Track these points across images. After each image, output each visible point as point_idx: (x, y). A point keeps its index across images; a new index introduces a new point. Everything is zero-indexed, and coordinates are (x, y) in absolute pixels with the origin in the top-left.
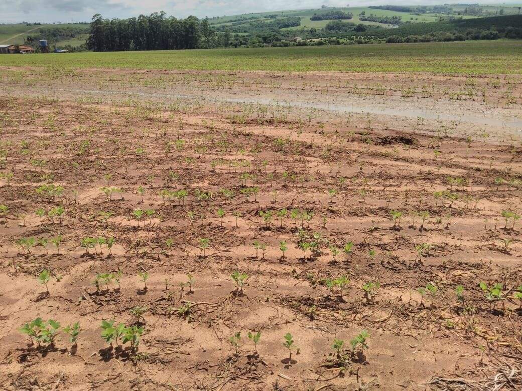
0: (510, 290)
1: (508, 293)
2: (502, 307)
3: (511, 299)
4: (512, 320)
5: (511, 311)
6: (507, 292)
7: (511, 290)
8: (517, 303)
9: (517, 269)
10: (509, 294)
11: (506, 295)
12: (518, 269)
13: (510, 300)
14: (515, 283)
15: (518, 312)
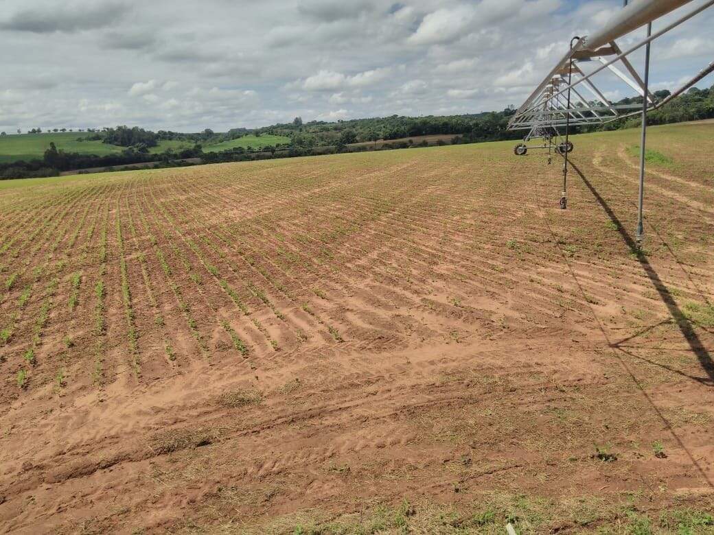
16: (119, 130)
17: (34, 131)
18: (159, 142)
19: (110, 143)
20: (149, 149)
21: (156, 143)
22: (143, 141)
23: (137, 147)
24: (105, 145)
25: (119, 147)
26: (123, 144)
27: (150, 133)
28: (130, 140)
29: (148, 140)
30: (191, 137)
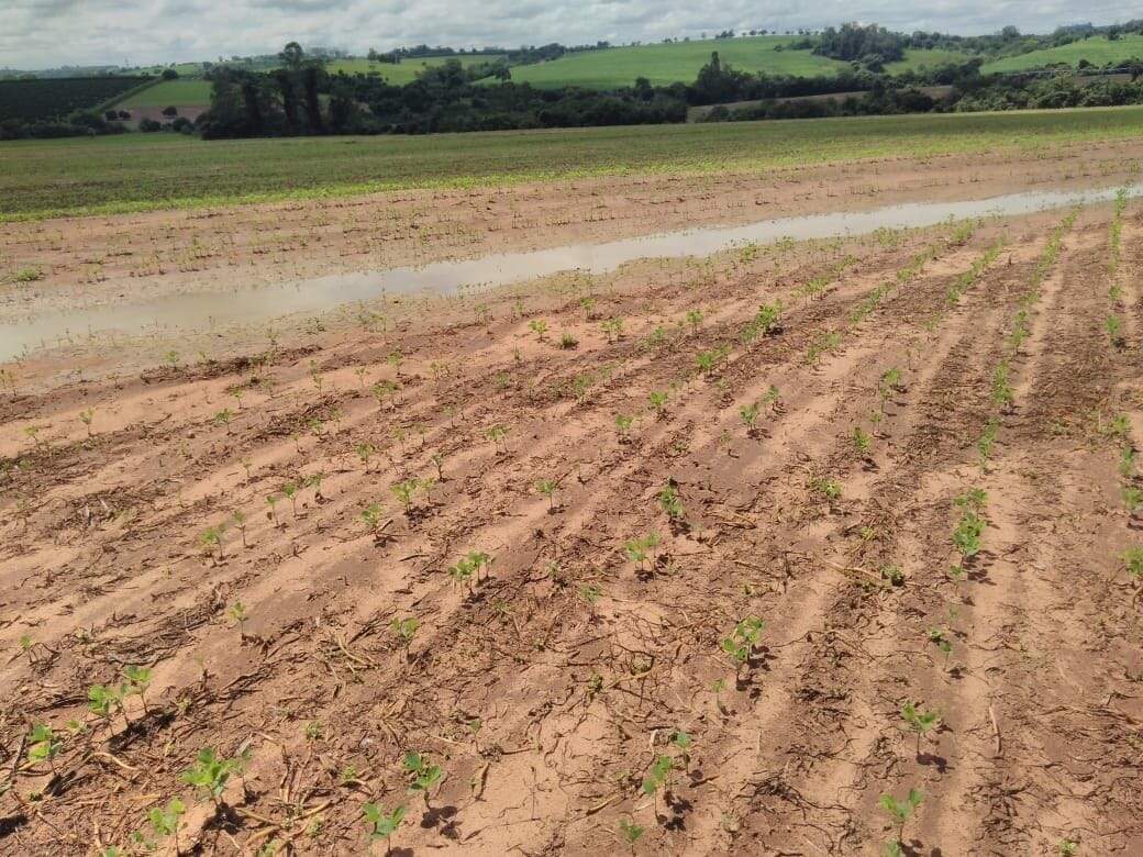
0: (19, 749)
1: (19, 759)
2: (17, 803)
3: (28, 770)
4: (47, 818)
5: (39, 798)
6: (14, 761)
7: (23, 749)
8: (46, 768)
9: (18, 694)
10: (22, 761)
11: (17, 767)
12: (19, 691)
13: (30, 772)
14: (24, 729)
15: (55, 789)
16: (843, 30)
17: (724, 35)
18: (909, 53)
19: (824, 54)
20: (885, 66)
21: (902, 54)
22: (880, 51)
23: (867, 61)
24: (815, 57)
25: (836, 62)
26: (845, 57)
27: (896, 37)
28: (857, 48)
29: (887, 49)
30: (971, 43)
